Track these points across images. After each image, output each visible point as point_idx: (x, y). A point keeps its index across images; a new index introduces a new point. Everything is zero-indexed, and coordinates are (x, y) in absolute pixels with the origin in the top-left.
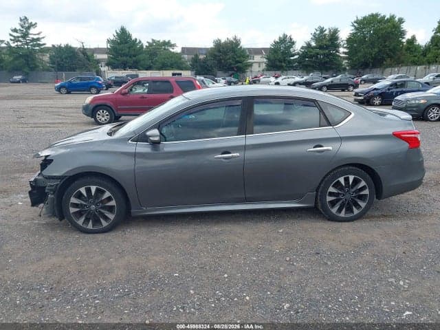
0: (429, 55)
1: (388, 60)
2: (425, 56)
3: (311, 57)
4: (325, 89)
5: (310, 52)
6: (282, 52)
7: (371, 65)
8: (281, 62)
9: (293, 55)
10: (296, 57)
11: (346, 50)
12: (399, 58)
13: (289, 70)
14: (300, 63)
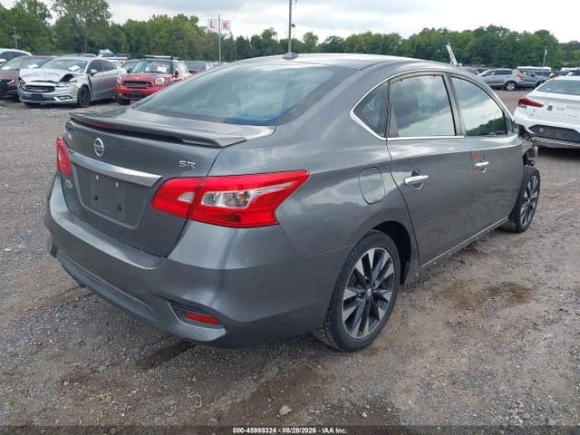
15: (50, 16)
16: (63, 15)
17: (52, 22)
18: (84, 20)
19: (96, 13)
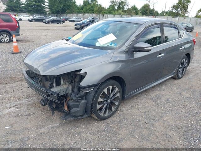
0: (84, 9)
1: (68, 10)
2: (82, 10)
3: (32, 6)
4: (50, 23)
5: (31, 4)
6: (15, 2)
7: (61, 12)
8: (15, 7)
9: (22, 5)
10: (23, 5)
11: (48, 4)
12: (72, 10)
13: (21, 12)
14: (26, 9)
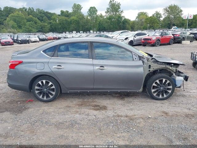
15: (162, 17)
16: (166, 16)
17: (162, 19)
18: (173, 17)
19: (177, 14)
